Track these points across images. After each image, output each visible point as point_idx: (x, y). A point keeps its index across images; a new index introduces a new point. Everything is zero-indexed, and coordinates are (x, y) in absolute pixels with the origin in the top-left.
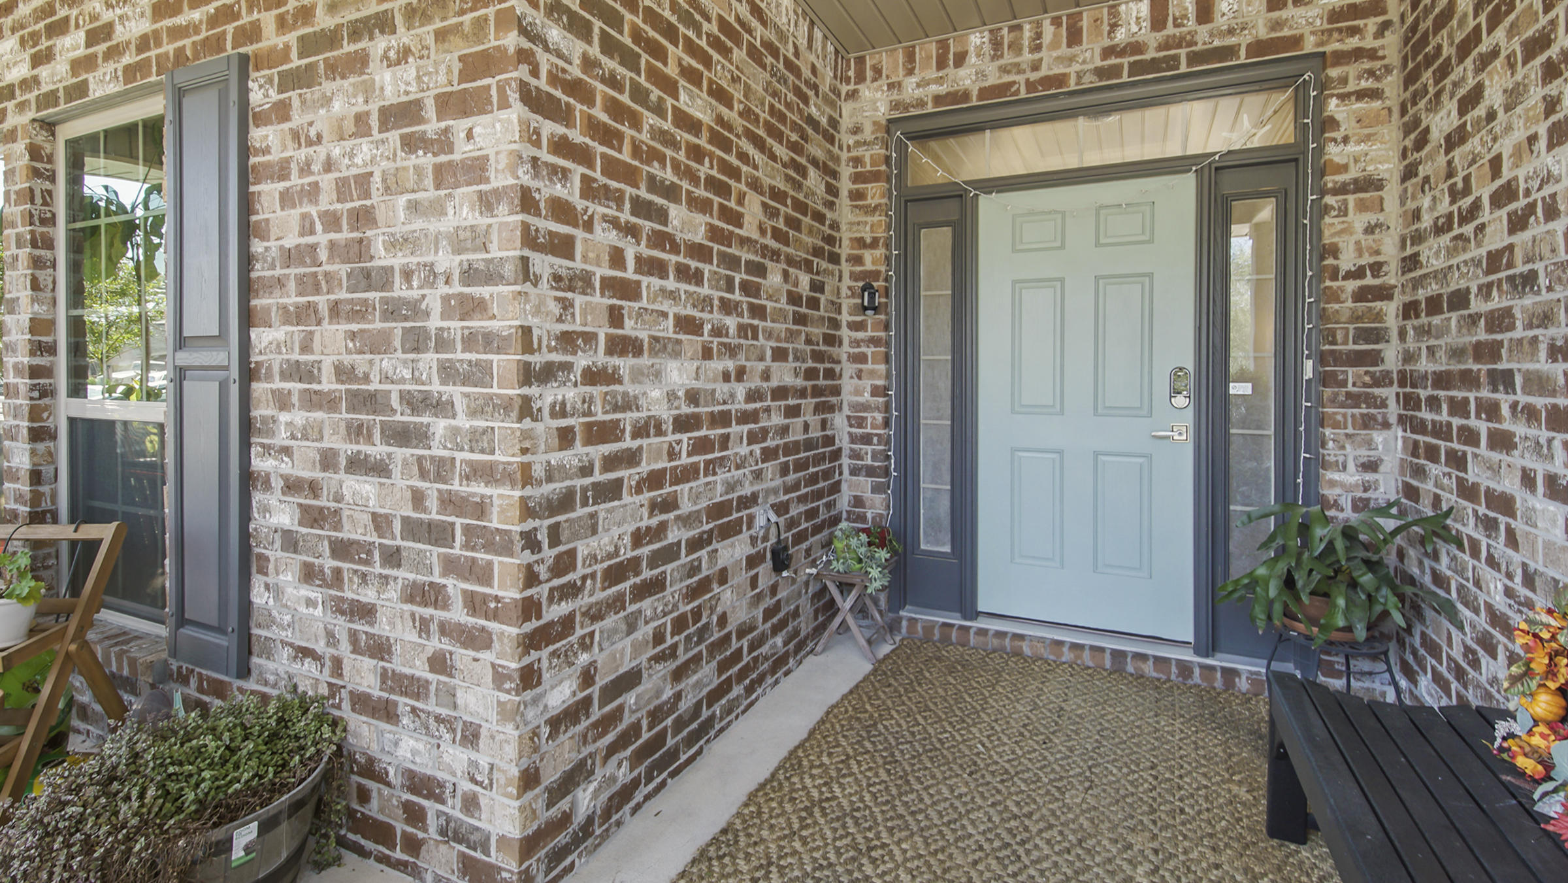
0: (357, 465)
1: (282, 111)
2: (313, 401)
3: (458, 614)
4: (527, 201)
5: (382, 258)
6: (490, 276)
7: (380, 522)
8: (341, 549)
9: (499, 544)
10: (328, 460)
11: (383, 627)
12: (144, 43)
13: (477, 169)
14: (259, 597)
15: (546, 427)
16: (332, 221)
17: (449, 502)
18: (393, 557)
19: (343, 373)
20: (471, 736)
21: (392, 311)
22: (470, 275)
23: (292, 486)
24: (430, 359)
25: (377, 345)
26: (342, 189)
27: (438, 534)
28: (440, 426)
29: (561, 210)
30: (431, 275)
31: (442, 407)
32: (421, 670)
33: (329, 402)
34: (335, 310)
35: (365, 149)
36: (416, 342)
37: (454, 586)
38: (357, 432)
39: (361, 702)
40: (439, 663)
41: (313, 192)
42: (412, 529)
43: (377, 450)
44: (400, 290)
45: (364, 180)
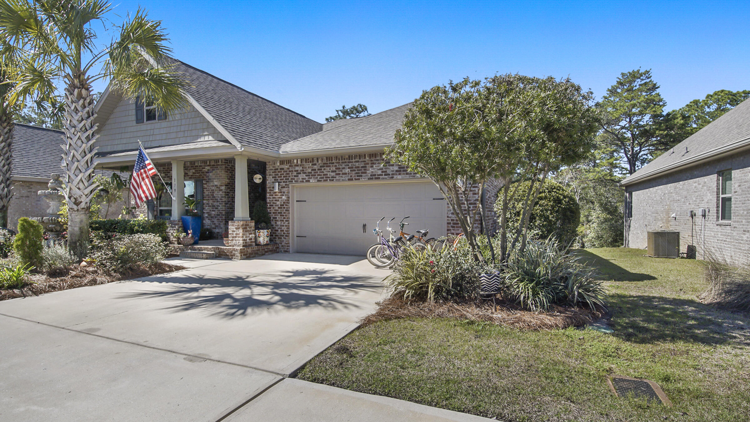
0: (213, 211)
1: (206, 184)
2: (209, 206)
3: (221, 220)
4: (225, 192)
5: (215, 195)
6: (223, 197)
7: (215, 215)
8: (212, 217)
9: (223, 215)
10: (210, 211)
11: (215, 222)
12: (192, 176)
13: (222, 190)
14: (204, 222)
15: (227, 207)
16: (211, 193)
17: (220, 213)
18: (216, 217)
19: (212, 204)
20: (221, 228)
21: (216, 199)
22: (222, 197)
23: (207, 213)
24: (218, 203)
25: (215, 202)
26: (212, 190)
27: (219, 215)
28: (219, 208)
29: (228, 192)
30: (218, 197)
31: (219, 206)
32: (218, 225)
33: (210, 206)
34: (211, 199)
35: (213, 188)
36: (218, 202)
37: (220, 219)
38: (213, 208)
39: (214, 228)
40: (219, 224)
41: (209, 190)
42: (217, 215)
43: (214, 209)
44: (216, 198)
45: (213, 190)
